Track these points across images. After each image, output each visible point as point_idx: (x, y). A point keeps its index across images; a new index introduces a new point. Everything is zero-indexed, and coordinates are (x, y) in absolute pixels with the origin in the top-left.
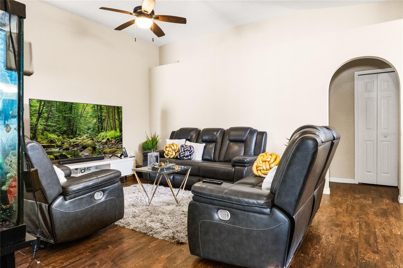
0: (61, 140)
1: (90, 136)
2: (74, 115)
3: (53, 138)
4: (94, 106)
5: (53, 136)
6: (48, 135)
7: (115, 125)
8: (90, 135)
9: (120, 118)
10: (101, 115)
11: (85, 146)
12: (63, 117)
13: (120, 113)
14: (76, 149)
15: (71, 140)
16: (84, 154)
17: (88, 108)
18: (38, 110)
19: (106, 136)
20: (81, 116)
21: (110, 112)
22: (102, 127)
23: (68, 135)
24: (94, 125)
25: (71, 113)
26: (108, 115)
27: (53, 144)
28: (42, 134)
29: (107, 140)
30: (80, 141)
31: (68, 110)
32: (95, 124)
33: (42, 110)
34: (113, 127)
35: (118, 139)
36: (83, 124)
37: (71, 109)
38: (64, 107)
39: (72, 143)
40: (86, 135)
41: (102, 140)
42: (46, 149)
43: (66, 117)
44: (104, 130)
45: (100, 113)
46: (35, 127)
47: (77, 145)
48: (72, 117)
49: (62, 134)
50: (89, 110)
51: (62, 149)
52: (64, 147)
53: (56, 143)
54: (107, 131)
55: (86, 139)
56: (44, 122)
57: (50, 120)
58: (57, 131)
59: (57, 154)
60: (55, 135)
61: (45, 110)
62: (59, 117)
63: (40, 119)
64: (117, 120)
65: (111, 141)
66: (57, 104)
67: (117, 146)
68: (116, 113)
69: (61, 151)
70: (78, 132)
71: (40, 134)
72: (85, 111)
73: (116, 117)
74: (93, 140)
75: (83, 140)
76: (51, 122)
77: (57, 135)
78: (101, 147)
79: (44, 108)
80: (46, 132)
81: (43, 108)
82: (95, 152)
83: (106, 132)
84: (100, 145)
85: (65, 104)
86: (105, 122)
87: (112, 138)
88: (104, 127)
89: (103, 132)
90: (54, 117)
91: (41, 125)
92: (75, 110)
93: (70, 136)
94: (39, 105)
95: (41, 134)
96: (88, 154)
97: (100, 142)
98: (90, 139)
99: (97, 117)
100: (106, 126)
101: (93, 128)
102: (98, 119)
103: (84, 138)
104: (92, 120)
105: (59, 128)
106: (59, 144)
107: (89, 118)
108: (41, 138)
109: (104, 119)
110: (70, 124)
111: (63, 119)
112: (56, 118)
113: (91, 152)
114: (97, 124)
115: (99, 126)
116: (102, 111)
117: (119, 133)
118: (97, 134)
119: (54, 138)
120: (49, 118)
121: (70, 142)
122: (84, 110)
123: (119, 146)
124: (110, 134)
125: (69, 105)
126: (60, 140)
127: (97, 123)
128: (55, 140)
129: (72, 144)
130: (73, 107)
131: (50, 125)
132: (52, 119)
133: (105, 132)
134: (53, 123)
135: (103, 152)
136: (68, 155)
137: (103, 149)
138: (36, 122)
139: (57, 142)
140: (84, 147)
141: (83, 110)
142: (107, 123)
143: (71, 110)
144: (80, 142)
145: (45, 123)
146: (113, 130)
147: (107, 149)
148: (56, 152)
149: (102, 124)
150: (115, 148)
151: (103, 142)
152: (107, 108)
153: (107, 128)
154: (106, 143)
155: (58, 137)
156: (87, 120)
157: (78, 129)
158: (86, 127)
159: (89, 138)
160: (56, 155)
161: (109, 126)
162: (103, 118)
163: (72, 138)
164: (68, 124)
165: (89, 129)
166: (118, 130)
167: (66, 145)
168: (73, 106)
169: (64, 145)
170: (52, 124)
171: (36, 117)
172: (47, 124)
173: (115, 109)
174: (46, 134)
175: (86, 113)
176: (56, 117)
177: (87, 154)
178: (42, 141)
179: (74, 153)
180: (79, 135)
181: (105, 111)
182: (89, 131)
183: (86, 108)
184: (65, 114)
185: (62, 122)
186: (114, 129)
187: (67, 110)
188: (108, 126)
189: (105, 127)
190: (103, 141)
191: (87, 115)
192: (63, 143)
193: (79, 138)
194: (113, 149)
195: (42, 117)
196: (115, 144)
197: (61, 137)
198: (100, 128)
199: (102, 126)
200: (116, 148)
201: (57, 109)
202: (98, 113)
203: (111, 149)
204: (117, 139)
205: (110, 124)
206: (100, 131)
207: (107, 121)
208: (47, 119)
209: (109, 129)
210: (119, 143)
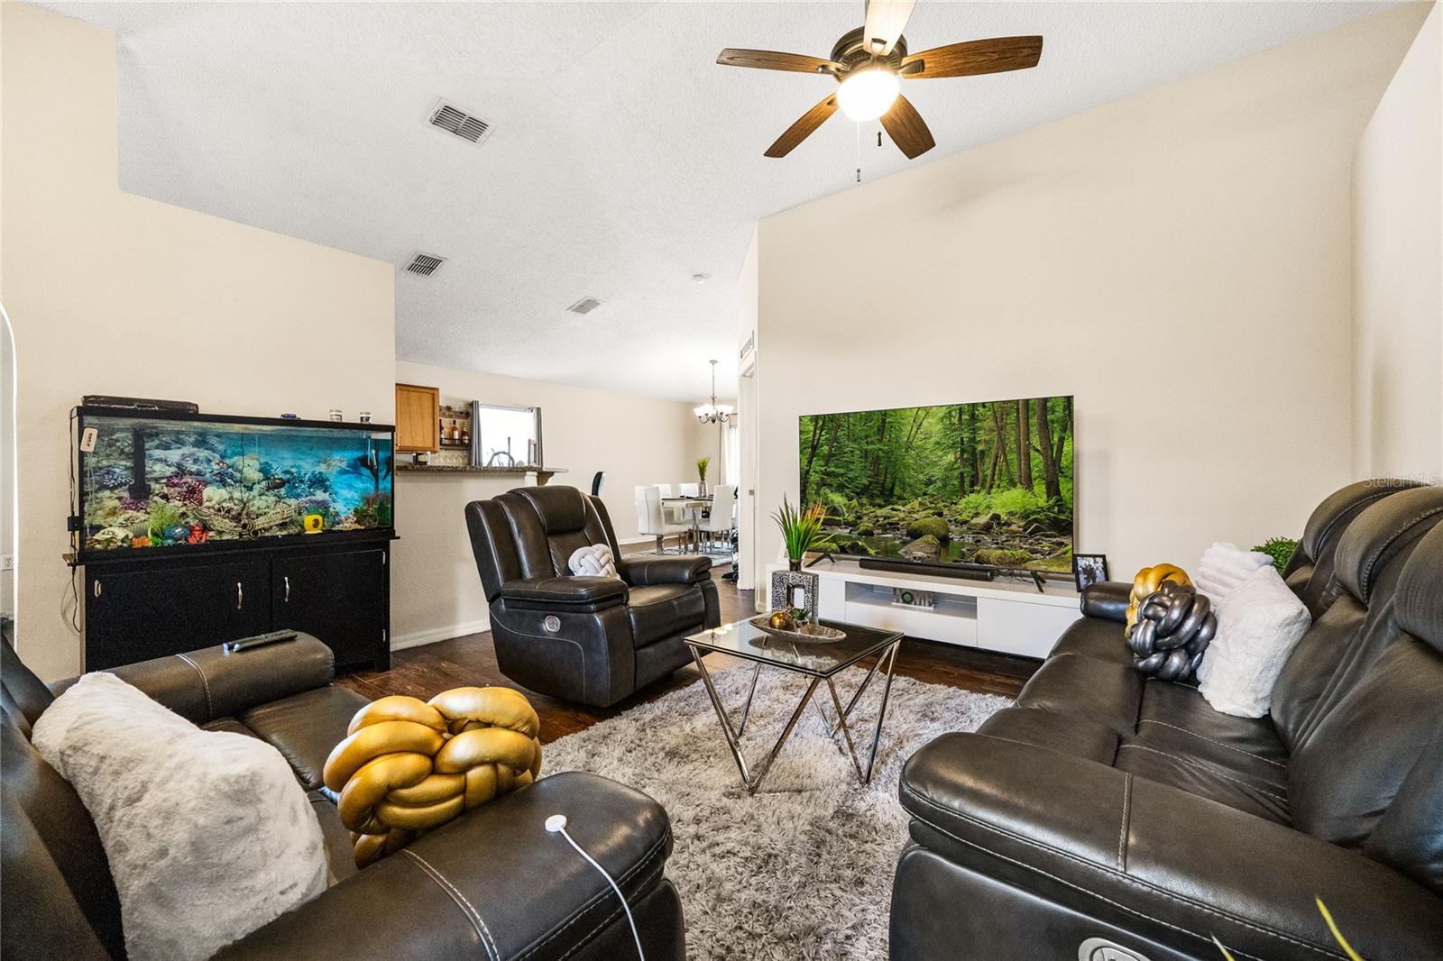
0: (856, 509)
1: (931, 503)
2: (888, 446)
3: (838, 503)
4: (950, 412)
5: (838, 499)
6: (829, 495)
7: (1029, 468)
8: (931, 500)
9: (1052, 446)
10: (973, 440)
11: (915, 530)
12: (861, 452)
13: (1055, 425)
14: (891, 535)
15: (880, 512)
16: (911, 553)
17: (929, 423)
18: (810, 440)
19: (989, 507)
20: (909, 447)
21: (1008, 427)
22: (972, 477)
23: (872, 496)
24: (946, 470)
25: (880, 441)
26: (1000, 436)
27: (838, 518)
29: (992, 518)
30: (902, 515)
31: (874, 433)
32: (951, 468)
33: (819, 439)
34: (1020, 476)
35: (1036, 520)
36: (913, 469)
37: (881, 430)
38: (865, 424)
39: (880, 519)
40: (920, 499)
41: (972, 518)
43: (867, 452)
44: (983, 487)
45: (967, 434)
46: (805, 477)
47: (894, 526)
48: (884, 452)
49: (858, 494)
50: (933, 426)
51: (857, 532)
52: (862, 528)
53: (844, 515)
54: (993, 490)
55: (918, 511)
56: (821, 466)
57: (834, 460)
58: (848, 488)
60: (843, 495)
61: (823, 438)
62: (852, 451)
63: (815, 459)
64: (1037, 450)
65: (1009, 524)
66: (848, 418)
67: (1031, 544)
68: (1034, 430)
69: (855, 535)
70: (897, 491)
71: (814, 492)
72: (919, 432)
73: (1036, 441)
74: (940, 514)
75: (909, 513)
76: (836, 466)
77: (847, 496)
78: (969, 539)
79: (823, 433)
80: (825, 489)
81: (820, 435)
82: (948, 554)
83: (989, 493)
84: (964, 532)
85: (867, 418)
86: (987, 460)
87: (1012, 514)
88: (981, 475)
89: (979, 492)
90: (841, 454)
91: (816, 472)
92: (891, 431)
93: (878, 501)
94: (813, 428)
95: (816, 493)
96: (925, 555)
97: (965, 522)
98: (931, 511)
99: (957, 448)
100: (989, 472)
101: (944, 480)
102: (963, 451)
103: (913, 508)
104: (942, 457)
105: (852, 480)
106: (851, 518)
107: (932, 451)
109: (983, 452)
110: (878, 468)
111: (861, 457)
112: (847, 455)
113: (933, 550)
114: (958, 468)
115: (962, 474)
116: (979, 424)
117: (1045, 497)
118: (955, 497)
119: (840, 504)
120: (831, 457)
121: (876, 517)
122: (918, 429)
123: (1044, 543)
124: (1007, 501)
125: (878, 420)
126: (853, 508)
127: (955, 466)
128: (842, 509)
129: (881, 522)
130: (887, 425)
131: (833, 472)
132: (838, 457)
133: (983, 493)
134: (840, 467)
135: (975, 555)
137: (975, 547)
138: (807, 466)
139: (847, 512)
140: (915, 534)
141: (914, 429)
142: (995, 465)
143: (883, 433)
144: (903, 519)
145: (823, 469)
146: (1019, 485)
147: (990, 548)
148: (844, 538)
149: (974, 466)
150: (1021, 548)
151: (975, 525)
152: (998, 415)
153: (993, 479)
154: (987, 528)
155: (849, 500)
156: (926, 457)
157: (897, 483)
158: (921, 476)
159: (930, 508)
160: (842, 543)
161: (1001, 474)
162: (980, 448)
163: (881, 506)
164: (872, 468)
165: (929, 482)
166: (1040, 488)
167: (866, 524)
168: (888, 420)
169: (861, 523)
170: (837, 470)
171: (808, 456)
172: (828, 469)
173: (1031, 413)
174: (825, 493)
175: (923, 436)
176: (846, 453)
177: (919, 554)
180: (900, 498)
181: (989, 423)
182: (930, 490)
183: (925, 423)
184: (867, 443)
185: (860, 465)
186: (1021, 484)
187: (871, 432)
188: (997, 472)
189: (987, 476)
190: (975, 521)
191: (926, 443)
192: (859, 518)
193: (900, 508)
194: (1015, 553)
195: (818, 455)
196: (1026, 537)
197: (855, 502)
198: (967, 480)
199: (974, 472)
200: (1026, 549)
201: (849, 432)
202: (960, 435)
203: (1006, 551)
204: (1032, 517)
205: (1004, 468)
206: (966, 487)
207: (993, 456)
208: (828, 459)
209: (999, 485)
210: (1042, 535)
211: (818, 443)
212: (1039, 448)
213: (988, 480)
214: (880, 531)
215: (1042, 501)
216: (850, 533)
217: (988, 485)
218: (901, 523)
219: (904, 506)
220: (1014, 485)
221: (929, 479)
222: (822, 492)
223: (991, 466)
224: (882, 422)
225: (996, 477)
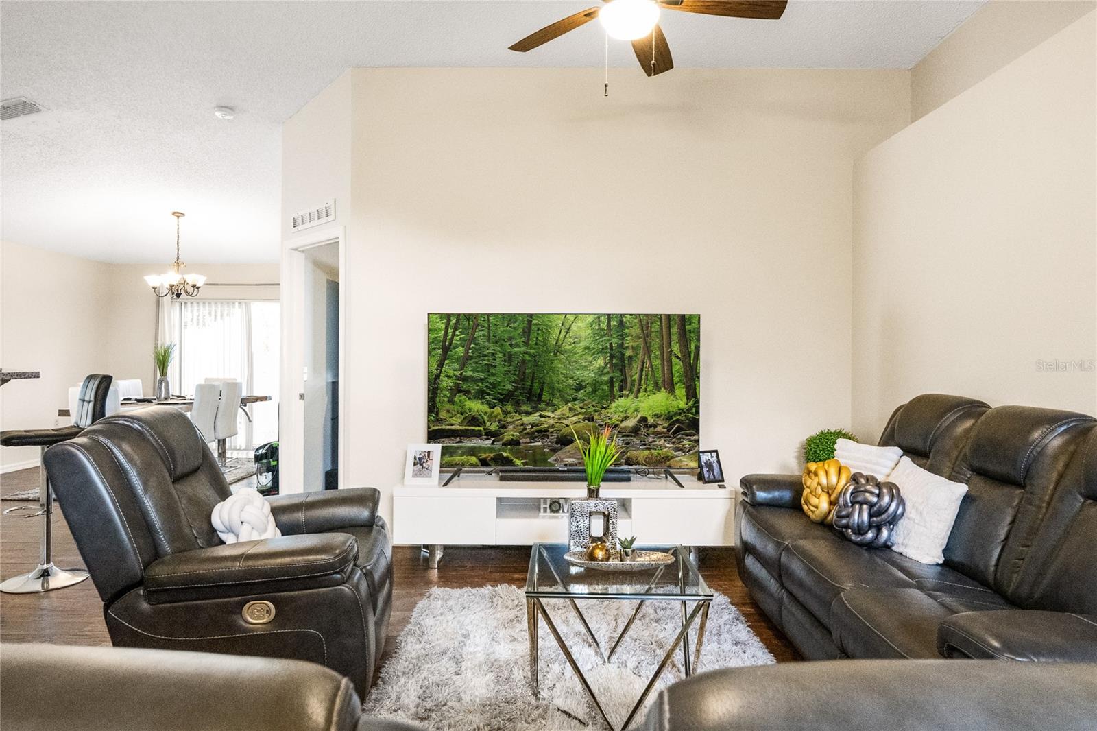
0: (499, 417)
1: (582, 408)
2: (534, 349)
3: (477, 411)
4: (599, 318)
5: (477, 407)
6: (466, 403)
7: (671, 373)
8: (582, 405)
9: (690, 354)
10: (621, 346)
11: (566, 437)
12: (504, 355)
13: (692, 335)
14: (540, 444)
15: (526, 419)
16: (562, 460)
17: (579, 327)
18: (441, 339)
19: (637, 410)
20: (558, 350)
21: (653, 335)
22: (621, 381)
23: (518, 403)
24: (596, 374)
25: (526, 344)
26: (646, 343)
27: (477, 428)
28: (451, 401)
29: (640, 421)
30: (551, 422)
31: (519, 335)
32: (601, 372)
33: (452, 339)
34: (664, 381)
35: (678, 421)
36: (562, 374)
37: (527, 332)
38: (507, 326)
39: (527, 427)
40: (570, 404)
41: (622, 421)
42: (458, 439)
43: (511, 355)
44: (631, 391)
45: (616, 340)
46: (435, 383)
47: (543, 433)
48: (530, 355)
49: (501, 401)
50: (582, 330)
51: (501, 443)
52: (507, 437)
53: (485, 424)
54: (641, 394)
55: (568, 417)
56: (455, 370)
57: (470, 364)
58: (489, 394)
59: (487, 455)
60: (483, 403)
61: (458, 338)
62: (493, 354)
63: (446, 362)
64: (678, 357)
65: (655, 426)
66: (488, 319)
67: (674, 443)
68: (675, 338)
69: (498, 445)
70: (546, 396)
71: (446, 400)
72: (568, 336)
73: (676, 349)
74: (591, 419)
75: (559, 419)
76: (475, 370)
77: (488, 403)
78: (619, 442)
79: (457, 332)
80: (460, 396)
81: (454, 334)
83: (637, 397)
85: (510, 320)
86: (634, 365)
87: (657, 416)
88: (629, 380)
89: (628, 396)
90: (480, 357)
91: (449, 377)
92: (538, 334)
93: (524, 408)
94: (443, 326)
95: (449, 401)
96: (576, 461)
97: (616, 426)
98: (582, 416)
99: (606, 353)
100: (636, 377)
101: (594, 385)
102: (612, 357)
103: (563, 414)
104: (591, 362)
105: (494, 385)
106: (494, 427)
107: (581, 356)
108: (448, 411)
109: (630, 358)
110: (524, 373)
111: (505, 361)
112: (487, 358)
114: (608, 373)
115: (611, 378)
116: (626, 331)
117: (685, 400)
118: (605, 402)
119: (480, 413)
120: (467, 360)
121: (522, 425)
122: (567, 333)
123: (685, 442)
124: (654, 403)
125: (523, 321)
126: (496, 417)
127: (605, 371)
128: (483, 418)
129: (528, 430)
130: (533, 327)
131: (471, 377)
132: (476, 360)
133: (631, 397)
134: (479, 372)
135: (624, 457)
136: (517, 458)
137: (625, 449)
138: (437, 370)
139: (488, 421)
140: (564, 441)
141: (563, 333)
142: (642, 370)
143: (529, 336)
144: (553, 426)
145: (457, 373)
146: (663, 389)
147: (638, 449)
148: (485, 450)
149: (622, 371)
150: (666, 447)
151: (624, 428)
152: (644, 323)
153: (640, 384)
154: (635, 431)
155: (490, 408)
156: (576, 362)
157: (546, 388)
158: (571, 381)
159: (580, 413)
160: (483, 456)
161: (647, 379)
162: (628, 353)
163: (528, 413)
164: (517, 373)
165: (579, 387)
166: (681, 391)
167: (511, 433)
168: (534, 322)
169: (505, 432)
170: (476, 375)
171: (438, 358)
172: (464, 374)
173: (672, 323)
174: (460, 401)
175: (572, 340)
176: (485, 356)
177: (570, 460)
178: (451, 417)
179: (534, 454)
180: (548, 404)
181: (635, 331)
182: (581, 394)
183: (574, 327)
184: (511, 345)
185: (503, 369)
186: (665, 388)
187: (515, 334)
188: (643, 377)
189: (634, 380)
190: (624, 424)
191: (575, 347)
192: (503, 427)
193: (549, 414)
194: (660, 452)
195: (451, 357)
196: (670, 437)
197: (497, 410)
198: (617, 385)
199: (623, 377)
200: (670, 448)
201: (489, 333)
202: (609, 340)
203: (653, 451)
204: (675, 419)
205: (650, 373)
206: (616, 392)
207: (640, 362)
208: (463, 364)
209: (646, 389)
210: (683, 434)
211: (450, 344)
212: (679, 355)
213: (636, 383)
214: (528, 440)
215: (682, 404)
216: (492, 444)
217: (635, 389)
218: (551, 430)
219: (553, 412)
220: (659, 390)
221: (579, 384)
222: (456, 399)
223: (638, 371)
224: (529, 325)
225: (643, 382)
